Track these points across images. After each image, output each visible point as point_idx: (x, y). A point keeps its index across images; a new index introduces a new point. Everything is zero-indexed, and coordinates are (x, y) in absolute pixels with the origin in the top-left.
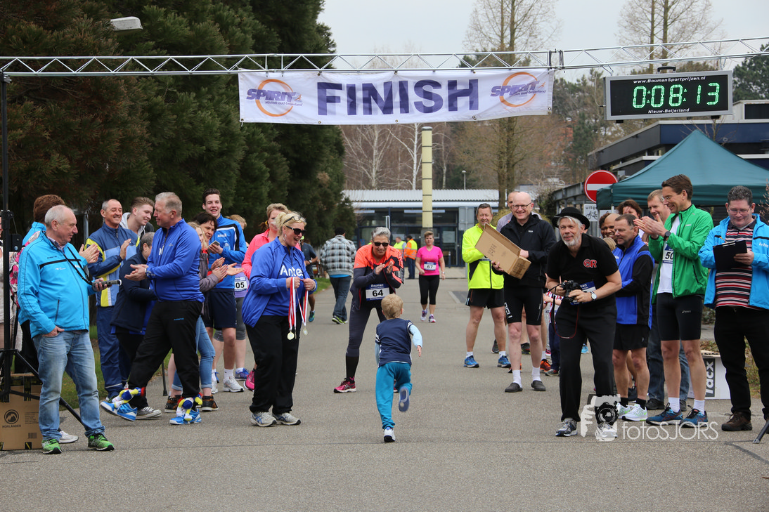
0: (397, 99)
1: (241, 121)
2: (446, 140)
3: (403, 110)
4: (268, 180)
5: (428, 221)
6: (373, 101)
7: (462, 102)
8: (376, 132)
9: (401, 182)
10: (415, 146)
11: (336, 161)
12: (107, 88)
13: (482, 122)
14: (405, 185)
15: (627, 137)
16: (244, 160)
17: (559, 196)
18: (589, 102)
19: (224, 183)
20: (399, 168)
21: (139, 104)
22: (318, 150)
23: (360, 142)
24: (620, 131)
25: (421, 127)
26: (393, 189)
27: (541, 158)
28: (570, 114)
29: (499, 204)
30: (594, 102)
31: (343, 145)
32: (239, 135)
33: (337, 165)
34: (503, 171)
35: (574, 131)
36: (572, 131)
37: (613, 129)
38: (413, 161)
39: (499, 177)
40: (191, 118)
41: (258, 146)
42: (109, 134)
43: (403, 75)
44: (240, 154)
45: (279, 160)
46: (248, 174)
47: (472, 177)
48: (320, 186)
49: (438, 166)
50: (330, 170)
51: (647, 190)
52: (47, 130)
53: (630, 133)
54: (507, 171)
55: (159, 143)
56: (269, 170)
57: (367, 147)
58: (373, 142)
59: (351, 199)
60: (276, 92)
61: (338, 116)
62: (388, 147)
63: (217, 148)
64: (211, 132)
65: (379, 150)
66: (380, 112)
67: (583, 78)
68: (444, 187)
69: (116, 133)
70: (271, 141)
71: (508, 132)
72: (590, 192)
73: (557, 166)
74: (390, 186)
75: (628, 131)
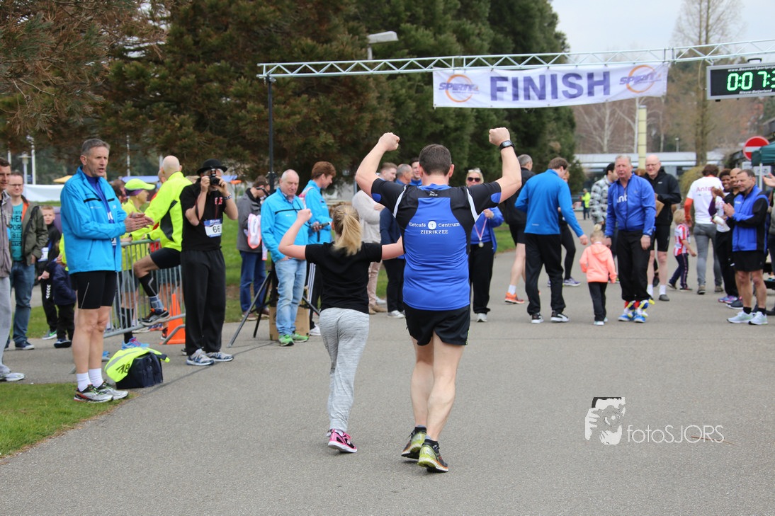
0: (549, 88)
6: (531, 90)
7: (598, 89)
8: (607, 111)
9: (625, 147)
11: (568, 133)
14: (630, 150)
20: (625, 138)
22: (542, 126)
23: (596, 119)
29: (696, 164)
31: (576, 120)
33: (569, 137)
34: (699, 138)
38: (634, 132)
39: (696, 143)
52: (318, 115)
54: (702, 138)
57: (600, 121)
58: (605, 118)
60: (460, 84)
62: (616, 122)
63: (453, 126)
66: (536, 97)
68: (662, 151)
69: (368, 116)
72: (747, 154)
74: (618, 150)
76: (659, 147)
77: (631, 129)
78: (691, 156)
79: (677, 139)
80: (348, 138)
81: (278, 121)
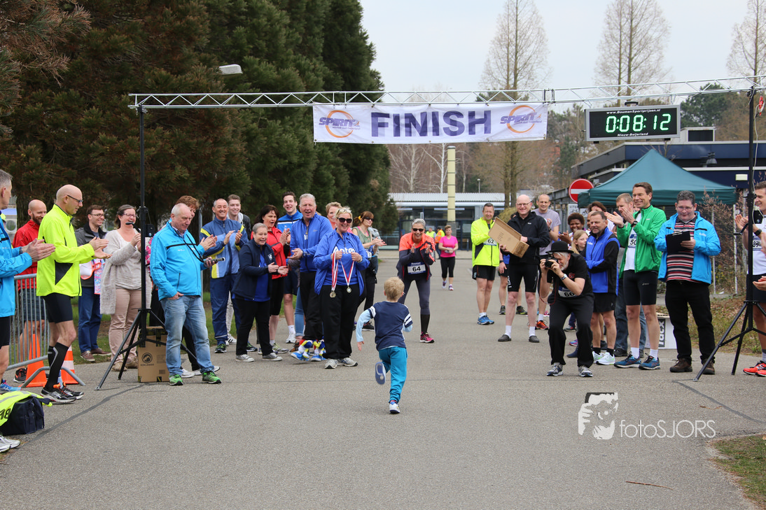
3: (435, 133)
5: (452, 217)
6: (412, 126)
8: (413, 150)
9: (432, 187)
10: (443, 161)
12: (216, 117)
14: (435, 190)
15: (601, 154)
16: (316, 171)
18: (573, 128)
19: (301, 188)
21: (240, 130)
24: (595, 150)
25: (447, 146)
27: (536, 170)
28: (558, 137)
29: (505, 204)
30: (576, 128)
31: (390, 159)
36: (559, 150)
37: (590, 148)
40: (277, 139)
42: (218, 151)
43: (435, 107)
45: (342, 171)
47: (484, 183)
48: (372, 190)
52: (173, 148)
53: (602, 152)
54: (511, 180)
55: (254, 158)
57: (407, 161)
60: (340, 120)
61: (386, 137)
64: (292, 150)
67: (568, 111)
68: (464, 191)
69: (223, 150)
72: (573, 195)
73: (548, 176)
74: (423, 190)
75: (601, 149)
80: (203, 172)
81: (132, 152)
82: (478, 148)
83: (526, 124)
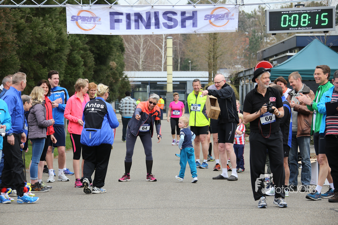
0: (153, 21)
1: (67, 33)
2: (180, 44)
3: (157, 27)
4: (83, 66)
5: (170, 88)
6: (140, 21)
7: (189, 23)
8: (142, 39)
9: (155, 67)
10: (163, 48)
11: (120, 55)
13: (200, 34)
14: (158, 69)
15: (279, 43)
16: (70, 55)
17: (241, 75)
18: (258, 24)
19: (58, 67)
20: (155, 60)
21: (11, 24)
22: (110, 49)
23: (133, 45)
24: (274, 40)
25: (167, 36)
26: (151, 71)
27: (231, 54)
28: (247, 30)
29: (209, 79)
30: (260, 23)
31: (124, 46)
32: (66, 41)
33: (121, 58)
34: (211, 61)
35: (250, 40)
36: (248, 40)
37: (271, 38)
38: (162, 55)
39: (209, 65)
40: (40, 31)
41: (77, 47)
43: (156, 8)
44: (67, 51)
45: (89, 55)
46: (71, 62)
47: (194, 64)
48: (111, 69)
49: (176, 58)
50: (117, 60)
51: (290, 72)
53: (280, 41)
54: (213, 61)
55: (22, 45)
56: (83, 60)
57: (137, 47)
58: (140, 45)
59: (128, 76)
60: (87, 17)
61: (121, 30)
62: (148, 48)
63: (54, 48)
64: (51, 39)
65: (144, 49)
66: (144, 28)
67: (254, 11)
68: (179, 70)
70: (84, 44)
71: (214, 40)
73: (240, 59)
74: (149, 69)
75: (279, 39)
76: (177, 67)
77: (159, 53)
78: (206, 74)
79: (190, 61)
82: (189, 39)
83: (223, 20)
